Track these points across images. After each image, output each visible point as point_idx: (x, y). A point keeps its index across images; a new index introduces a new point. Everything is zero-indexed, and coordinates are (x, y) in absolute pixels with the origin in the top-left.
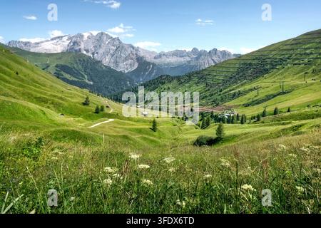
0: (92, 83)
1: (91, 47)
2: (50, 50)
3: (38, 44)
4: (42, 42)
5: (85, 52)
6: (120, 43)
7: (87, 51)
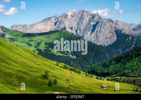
0: (75, 57)
1: (74, 25)
2: (41, 30)
3: (33, 25)
4: (35, 24)
5: (69, 30)
6: (100, 18)
7: (72, 29)
